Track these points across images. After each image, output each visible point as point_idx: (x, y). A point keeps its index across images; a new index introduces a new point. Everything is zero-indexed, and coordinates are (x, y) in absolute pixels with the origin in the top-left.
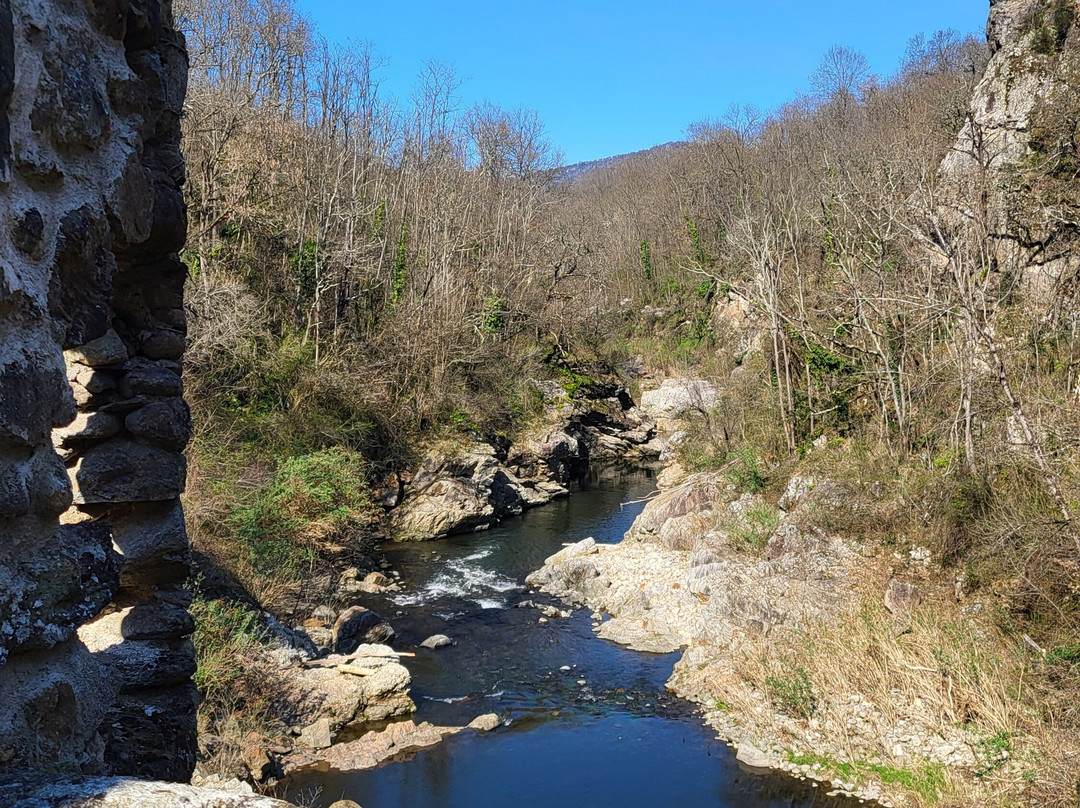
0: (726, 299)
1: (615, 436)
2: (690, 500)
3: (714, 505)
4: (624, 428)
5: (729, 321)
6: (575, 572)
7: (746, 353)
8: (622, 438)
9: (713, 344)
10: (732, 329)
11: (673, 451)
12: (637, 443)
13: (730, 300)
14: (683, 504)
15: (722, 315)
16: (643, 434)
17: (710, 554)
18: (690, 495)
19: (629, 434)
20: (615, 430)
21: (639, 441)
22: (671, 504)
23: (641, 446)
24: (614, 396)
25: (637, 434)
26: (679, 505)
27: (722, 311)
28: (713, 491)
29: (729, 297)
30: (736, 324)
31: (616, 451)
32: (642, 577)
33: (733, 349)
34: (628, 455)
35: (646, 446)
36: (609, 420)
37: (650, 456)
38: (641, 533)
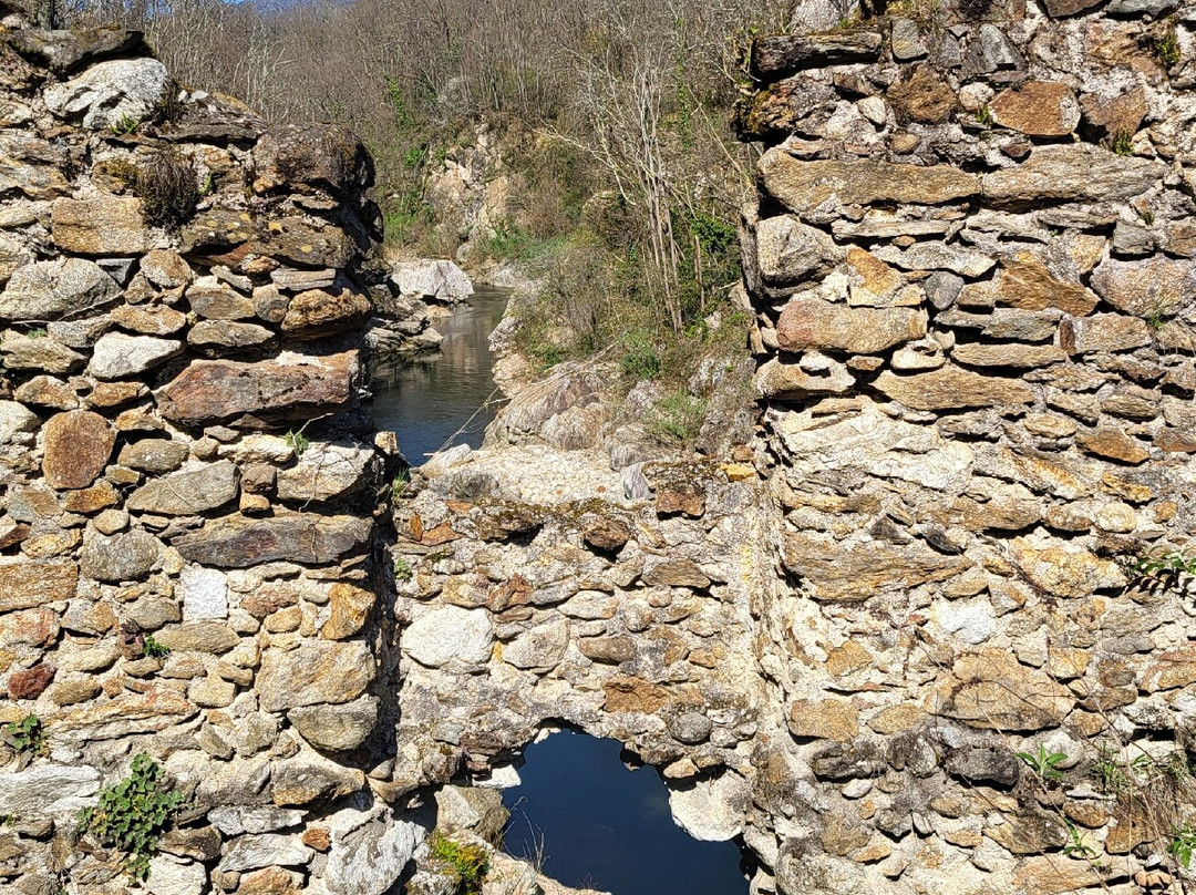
0: (442, 168)
1: (388, 328)
2: (570, 393)
3: (601, 396)
4: (396, 319)
5: (447, 193)
6: (470, 485)
7: (472, 228)
8: (394, 330)
9: (432, 219)
10: (451, 201)
11: (506, 341)
12: (412, 335)
13: (446, 169)
14: (563, 398)
15: (438, 186)
16: (417, 324)
17: (631, 450)
18: (569, 387)
19: (402, 325)
20: (387, 321)
21: (414, 332)
22: (548, 400)
23: (415, 338)
24: (382, 283)
25: (410, 325)
26: (557, 399)
27: (437, 181)
28: (595, 381)
29: (445, 165)
30: (456, 195)
31: (389, 345)
32: (554, 483)
33: (456, 223)
34: (402, 349)
35: (421, 337)
36: (380, 310)
37: (426, 348)
38: (515, 434)
